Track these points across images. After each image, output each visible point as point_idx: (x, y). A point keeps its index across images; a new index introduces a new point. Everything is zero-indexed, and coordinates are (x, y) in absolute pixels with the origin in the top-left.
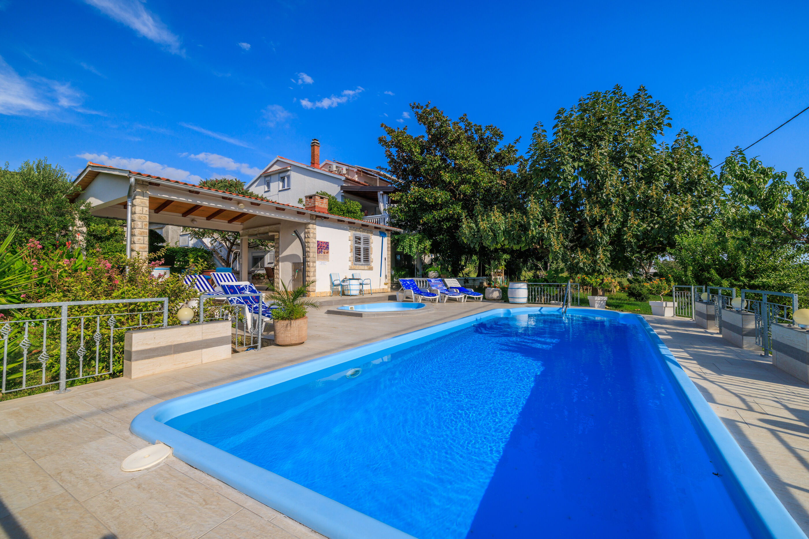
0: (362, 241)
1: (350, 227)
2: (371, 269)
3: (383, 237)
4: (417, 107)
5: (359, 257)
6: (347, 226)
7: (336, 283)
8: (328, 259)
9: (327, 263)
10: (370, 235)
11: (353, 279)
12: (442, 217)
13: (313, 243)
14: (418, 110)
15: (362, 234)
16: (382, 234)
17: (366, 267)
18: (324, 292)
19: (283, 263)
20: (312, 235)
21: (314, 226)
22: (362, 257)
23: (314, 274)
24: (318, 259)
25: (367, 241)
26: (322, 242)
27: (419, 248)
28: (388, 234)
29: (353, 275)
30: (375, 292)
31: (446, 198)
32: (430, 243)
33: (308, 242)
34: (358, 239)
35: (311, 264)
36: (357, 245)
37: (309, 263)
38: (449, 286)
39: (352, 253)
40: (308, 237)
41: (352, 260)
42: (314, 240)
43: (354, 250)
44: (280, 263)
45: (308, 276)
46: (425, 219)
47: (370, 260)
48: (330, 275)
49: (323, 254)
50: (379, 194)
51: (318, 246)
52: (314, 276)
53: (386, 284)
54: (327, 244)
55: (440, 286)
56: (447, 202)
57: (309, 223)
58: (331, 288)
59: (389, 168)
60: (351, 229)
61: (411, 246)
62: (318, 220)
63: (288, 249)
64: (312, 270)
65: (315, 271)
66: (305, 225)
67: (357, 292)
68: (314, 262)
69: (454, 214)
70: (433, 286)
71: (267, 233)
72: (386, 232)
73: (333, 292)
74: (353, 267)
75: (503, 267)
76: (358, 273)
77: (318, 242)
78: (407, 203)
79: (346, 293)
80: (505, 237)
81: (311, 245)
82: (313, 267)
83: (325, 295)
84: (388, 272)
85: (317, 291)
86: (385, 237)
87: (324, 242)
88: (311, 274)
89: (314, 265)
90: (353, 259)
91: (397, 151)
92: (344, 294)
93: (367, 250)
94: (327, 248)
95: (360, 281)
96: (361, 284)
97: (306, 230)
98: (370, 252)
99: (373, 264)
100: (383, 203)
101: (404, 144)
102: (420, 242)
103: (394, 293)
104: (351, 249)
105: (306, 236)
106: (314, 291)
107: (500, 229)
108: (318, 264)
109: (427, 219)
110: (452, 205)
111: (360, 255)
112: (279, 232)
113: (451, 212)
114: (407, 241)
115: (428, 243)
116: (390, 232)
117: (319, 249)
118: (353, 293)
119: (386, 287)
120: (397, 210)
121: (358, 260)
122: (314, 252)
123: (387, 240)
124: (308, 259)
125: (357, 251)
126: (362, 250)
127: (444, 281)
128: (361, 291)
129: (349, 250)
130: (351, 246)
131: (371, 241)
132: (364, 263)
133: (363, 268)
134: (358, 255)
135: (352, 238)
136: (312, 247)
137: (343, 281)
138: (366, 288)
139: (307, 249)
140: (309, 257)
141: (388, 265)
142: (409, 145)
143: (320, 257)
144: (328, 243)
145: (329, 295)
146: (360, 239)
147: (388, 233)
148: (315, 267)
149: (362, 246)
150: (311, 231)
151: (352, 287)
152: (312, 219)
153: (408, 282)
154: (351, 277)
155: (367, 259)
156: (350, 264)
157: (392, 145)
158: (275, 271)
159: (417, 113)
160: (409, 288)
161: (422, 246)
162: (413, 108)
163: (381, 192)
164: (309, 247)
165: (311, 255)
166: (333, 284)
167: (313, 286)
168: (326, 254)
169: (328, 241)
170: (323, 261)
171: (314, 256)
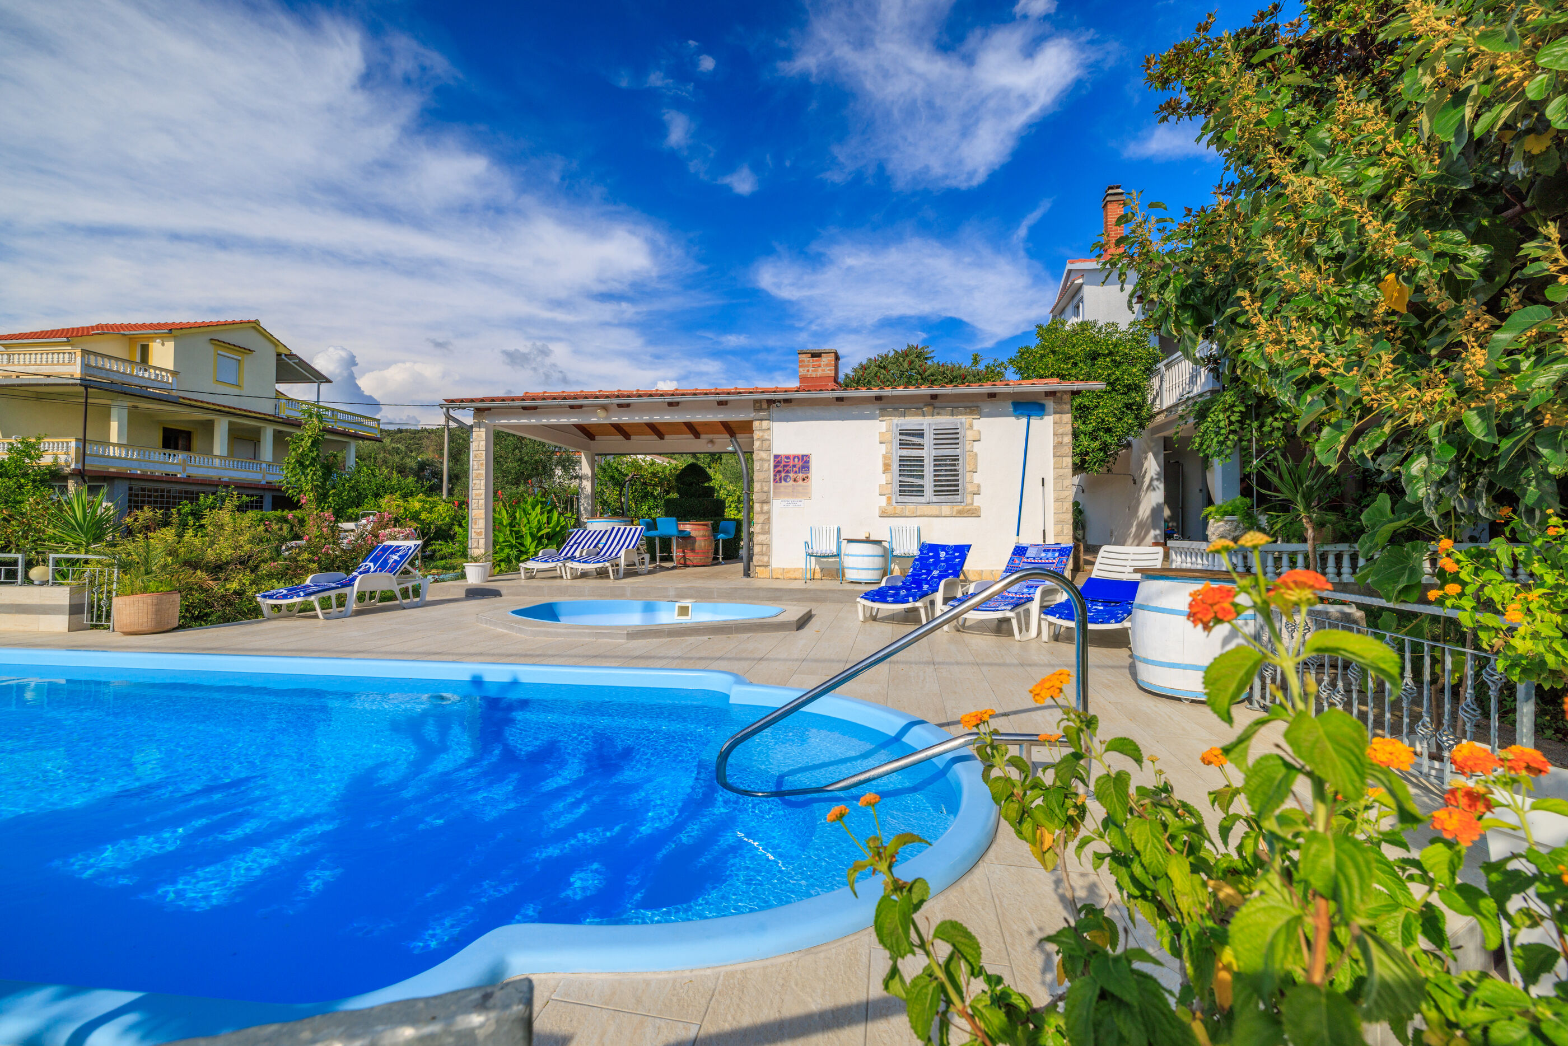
0: (928, 438)
1: (884, 409)
3: (1030, 416)
5: (917, 481)
6: (871, 408)
8: (806, 494)
9: (805, 503)
10: (963, 418)
13: (764, 460)
15: (929, 423)
16: (1028, 408)
17: (946, 509)
18: (794, 570)
20: (759, 444)
21: (766, 423)
22: (928, 481)
23: (763, 528)
24: (777, 494)
25: (949, 437)
26: (788, 457)
28: (1058, 404)
34: (909, 438)
35: (757, 507)
36: (907, 452)
39: (888, 474)
41: (888, 491)
42: (764, 455)
43: (895, 466)
47: (966, 488)
49: (791, 482)
51: (775, 467)
52: (768, 532)
54: (805, 459)
57: (754, 420)
60: (884, 412)
62: (774, 410)
64: (758, 518)
65: (768, 521)
68: (767, 501)
72: (1048, 401)
74: (890, 510)
76: (912, 525)
77: (776, 457)
81: (757, 466)
82: (762, 512)
85: (773, 567)
86: (1041, 415)
87: (796, 457)
88: (758, 529)
89: (766, 508)
90: (892, 488)
93: (948, 463)
94: (805, 467)
97: (749, 437)
98: (964, 467)
99: (978, 500)
104: (886, 465)
108: (778, 506)
111: (919, 477)
116: (1063, 399)
117: (779, 472)
121: (909, 488)
122: (766, 481)
123: (1050, 426)
125: (910, 466)
126: (928, 463)
129: (877, 468)
130: (883, 457)
132: (935, 499)
133: (937, 513)
134: (912, 476)
135: (890, 436)
136: (760, 470)
143: (783, 489)
144: (807, 456)
146: (919, 435)
148: (768, 512)
149: (928, 453)
150: (758, 435)
152: (760, 409)
154: (883, 537)
155: (949, 488)
156: (883, 501)
165: (758, 486)
167: (762, 554)
168: (801, 482)
169: (805, 453)
170: (791, 500)
171: (766, 489)
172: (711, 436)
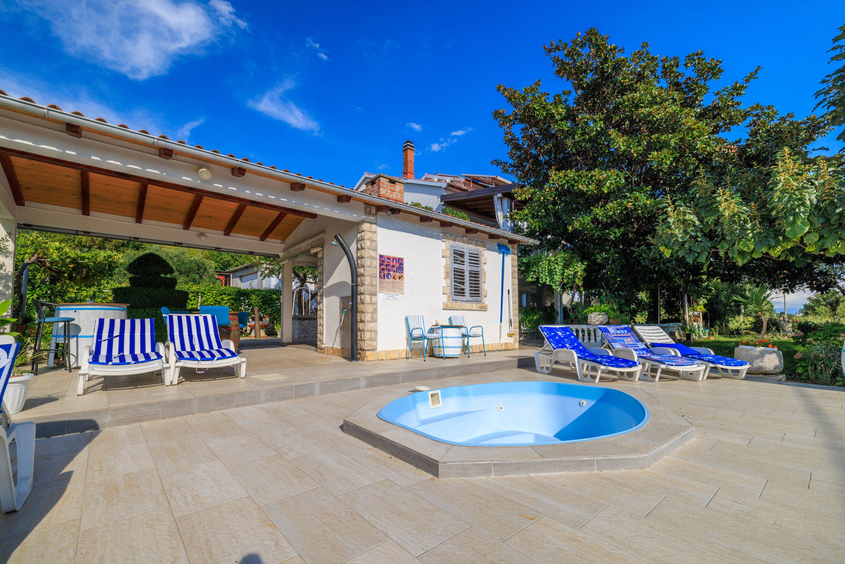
0: (466, 258)
1: (445, 233)
2: (484, 309)
3: (503, 253)
4: (557, 48)
5: (462, 287)
6: (438, 231)
7: (416, 333)
8: (401, 290)
9: (400, 297)
10: (481, 249)
11: (451, 326)
12: (611, 217)
13: (371, 258)
14: (557, 53)
15: (467, 248)
16: (503, 249)
17: (475, 306)
18: (394, 351)
19: (328, 298)
20: (367, 243)
21: (374, 226)
22: (467, 287)
23: (372, 317)
24: (382, 289)
25: (475, 259)
26: (389, 258)
27: (565, 274)
28: (515, 249)
29: (450, 319)
30: (491, 349)
31: (616, 182)
32: (584, 267)
33: (362, 257)
34: (458, 255)
35: (367, 298)
36: (457, 266)
37: (363, 296)
38: (648, 342)
39: (449, 280)
40: (362, 248)
41: (448, 292)
42: (373, 253)
43: (452, 274)
44: (324, 298)
45: (362, 321)
46: (577, 225)
47: (483, 293)
48: (407, 319)
49: (392, 279)
50: (495, 198)
51: (381, 265)
52: (374, 320)
53: (510, 335)
54: (400, 261)
55: (629, 341)
56: (619, 189)
57: (363, 222)
58: (409, 343)
59: (511, 161)
60: (446, 236)
61: (551, 272)
62: (381, 216)
63: (335, 273)
64: (368, 308)
65: (375, 311)
66: (355, 226)
67: (457, 352)
68: (374, 294)
69: (636, 210)
70: (615, 341)
71: (309, 250)
72: (510, 246)
73: (412, 350)
74: (450, 306)
75: (702, 307)
76: (458, 316)
77: (381, 256)
78: (543, 203)
79: (436, 352)
80: (812, 223)
81: (367, 262)
82: (371, 303)
83: (396, 356)
84: (514, 315)
85: (379, 349)
86: (508, 254)
87: (394, 259)
88: (368, 317)
89: (374, 299)
90: (450, 290)
91: (522, 130)
92: (432, 355)
93: (475, 276)
94: (400, 268)
95: (463, 330)
96: (464, 336)
97: (359, 235)
98: (481, 279)
99: (486, 301)
100: (502, 210)
101: (536, 107)
102: (566, 266)
103: (530, 352)
104: (447, 273)
105: (359, 247)
106: (374, 350)
107: (803, 204)
108: (381, 297)
109: (581, 224)
110: (631, 193)
111: (463, 283)
112: (322, 247)
113: (630, 205)
114: (544, 264)
115: (580, 268)
116: (516, 245)
117: (383, 269)
118: (449, 352)
119: (511, 340)
120: (527, 215)
121: (459, 292)
122: (373, 276)
123: (511, 260)
124: (361, 289)
125: (459, 275)
126: (467, 274)
127: (632, 330)
128: (465, 348)
129: (443, 275)
130: (445, 267)
131: (483, 259)
132: (470, 299)
133: (470, 308)
134: (461, 283)
135: (448, 253)
136: (369, 266)
137: (432, 331)
138: (473, 342)
139: (360, 270)
140: (363, 285)
141: (514, 303)
142: (544, 108)
143: (385, 284)
144: (402, 259)
145: (404, 355)
146: (462, 256)
147: (513, 248)
148: (376, 304)
149: (467, 268)
150: (367, 235)
151: (447, 342)
152: (370, 214)
153: (560, 333)
154: (447, 324)
155: (476, 291)
156: (444, 299)
157: (516, 119)
158: (319, 312)
159: (556, 60)
160: (564, 346)
161: (569, 272)
162: (550, 51)
163: (500, 195)
164: (363, 266)
165: (367, 280)
166: (411, 335)
167: (371, 340)
168: (398, 280)
169: (400, 257)
170: (391, 294)
171: (374, 283)
172: (201, 230)
